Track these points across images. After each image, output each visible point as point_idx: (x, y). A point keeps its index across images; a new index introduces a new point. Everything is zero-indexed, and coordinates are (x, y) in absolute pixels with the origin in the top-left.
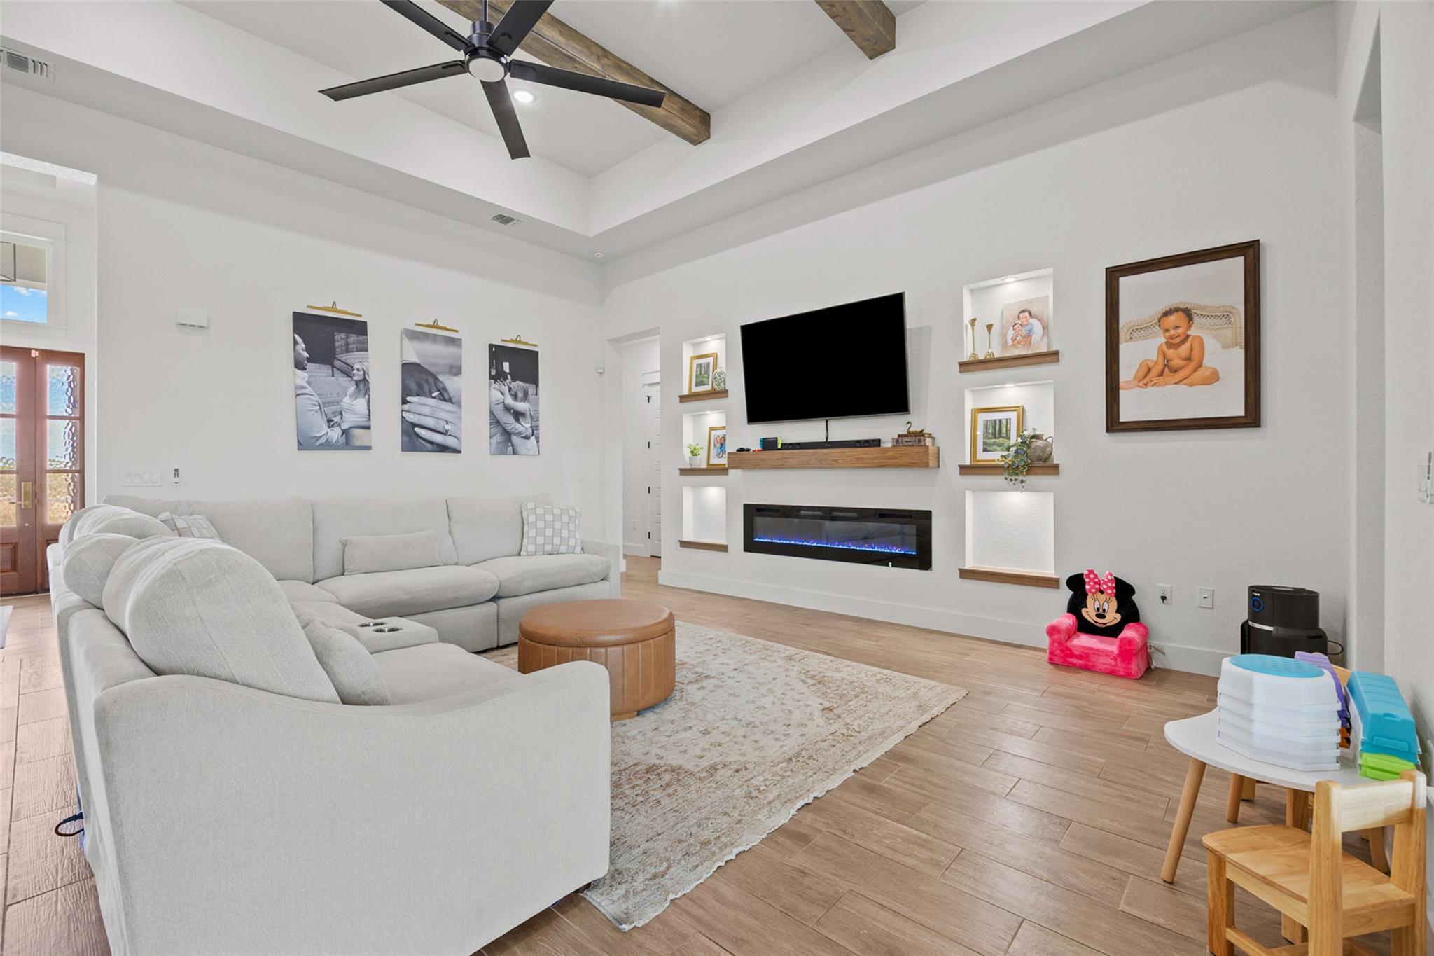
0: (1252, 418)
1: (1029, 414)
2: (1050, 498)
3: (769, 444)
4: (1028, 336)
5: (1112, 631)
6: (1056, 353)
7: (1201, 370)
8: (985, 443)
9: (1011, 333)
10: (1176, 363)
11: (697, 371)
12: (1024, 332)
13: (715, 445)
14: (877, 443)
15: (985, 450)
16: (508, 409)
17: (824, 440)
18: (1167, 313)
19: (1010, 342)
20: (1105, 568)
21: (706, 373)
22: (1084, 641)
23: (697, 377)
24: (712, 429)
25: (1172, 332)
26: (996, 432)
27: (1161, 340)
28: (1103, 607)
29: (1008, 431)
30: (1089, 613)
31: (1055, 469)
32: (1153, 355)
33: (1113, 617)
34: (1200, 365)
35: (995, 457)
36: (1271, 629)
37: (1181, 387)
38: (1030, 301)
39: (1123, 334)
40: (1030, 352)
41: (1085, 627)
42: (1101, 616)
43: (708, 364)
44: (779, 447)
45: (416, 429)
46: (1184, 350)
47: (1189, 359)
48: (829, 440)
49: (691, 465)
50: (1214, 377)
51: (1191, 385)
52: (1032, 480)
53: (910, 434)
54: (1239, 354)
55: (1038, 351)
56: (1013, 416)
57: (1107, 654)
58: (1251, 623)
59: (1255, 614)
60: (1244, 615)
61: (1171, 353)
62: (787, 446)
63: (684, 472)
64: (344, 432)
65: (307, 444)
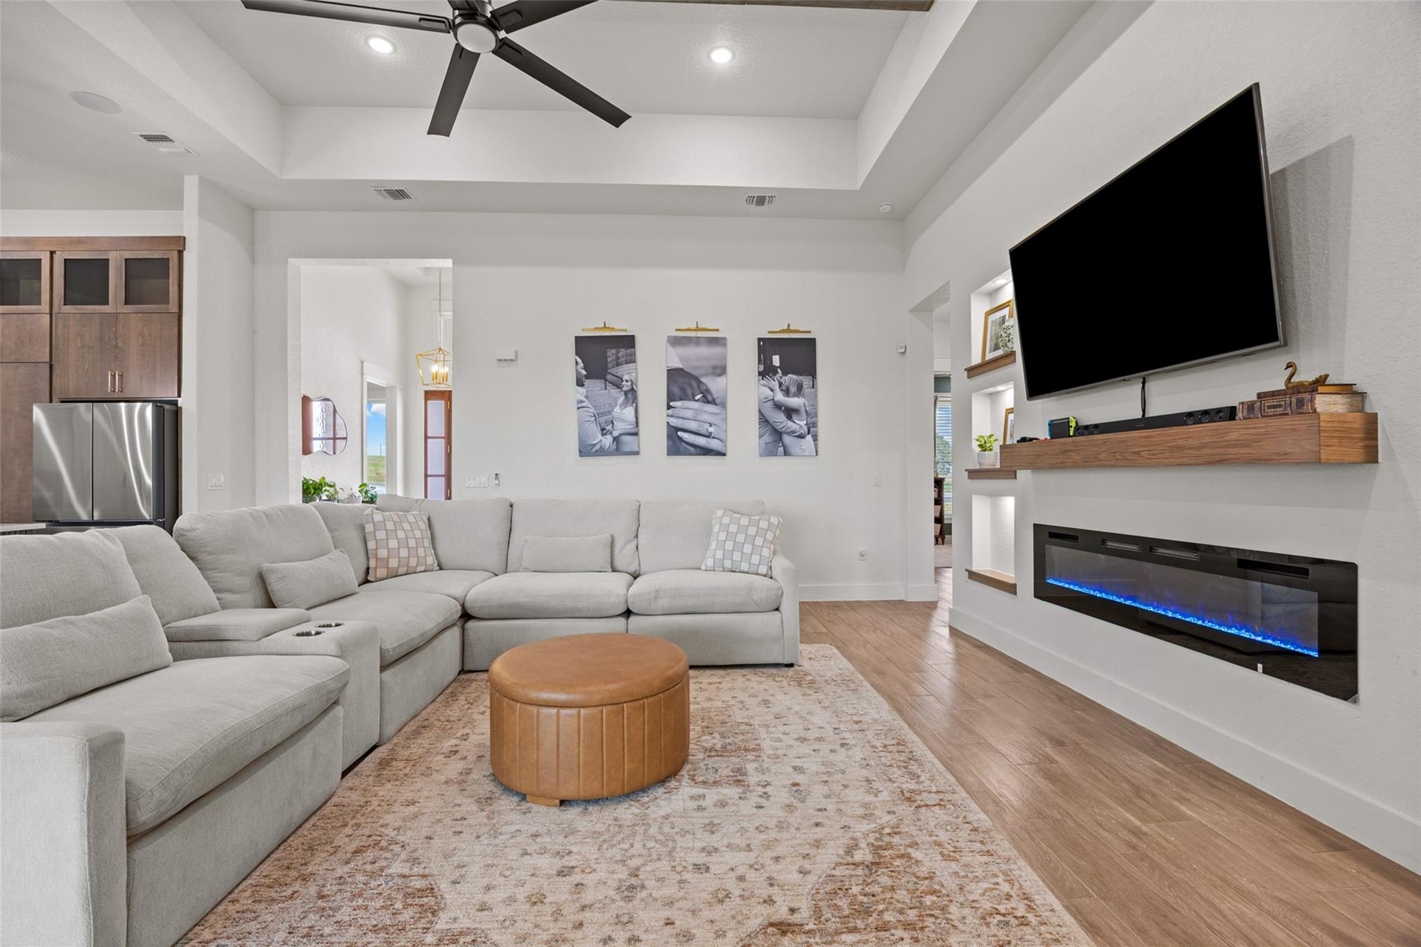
3: (1059, 429)
11: (992, 331)
13: (1011, 436)
16: (778, 406)
24: (1009, 411)
43: (1003, 318)
44: (1072, 432)
45: (679, 433)
48: (1147, 415)
49: (980, 464)
62: (1080, 431)
63: (972, 474)
64: (615, 439)
65: (586, 450)
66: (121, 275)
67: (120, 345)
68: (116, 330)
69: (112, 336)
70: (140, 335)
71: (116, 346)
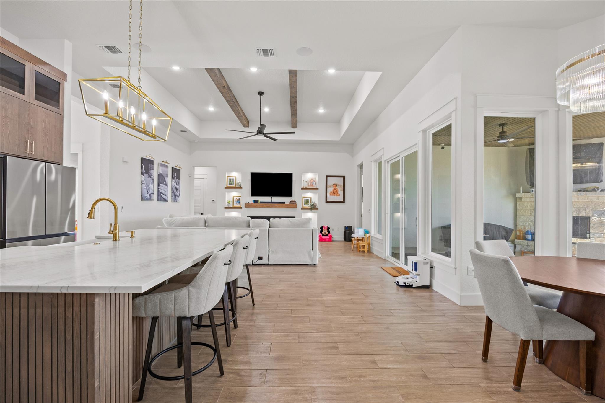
0: (344, 202)
1: (312, 198)
2: (317, 214)
3: (256, 202)
4: (313, 184)
5: (327, 235)
6: (318, 189)
7: (338, 194)
8: (305, 204)
9: (310, 183)
10: (335, 192)
11: (229, 180)
12: (312, 183)
13: (235, 201)
14: (284, 203)
15: (305, 205)
16: (175, 188)
17: (271, 201)
18: (334, 184)
19: (310, 185)
20: (326, 225)
21: (232, 181)
22: (324, 237)
23: (229, 182)
24: (234, 197)
25: (334, 187)
26: (307, 202)
27: (333, 188)
28: (325, 232)
29: (309, 202)
30: (323, 233)
31: (317, 209)
32: (332, 191)
33: (327, 233)
34: (338, 193)
35: (307, 206)
36: (348, 231)
37: (335, 196)
38: (313, 178)
39: (328, 187)
40: (313, 188)
41: (323, 235)
42: (325, 233)
43: (233, 179)
44: (259, 202)
45: (161, 194)
46: (336, 190)
47: (336, 192)
48: (272, 201)
49: (228, 206)
50: (339, 195)
51: (337, 196)
52: (314, 210)
53: (292, 201)
54: (342, 192)
55: (314, 188)
56: (310, 199)
57: (328, 238)
58: (346, 231)
59: (345, 230)
60: (344, 230)
61: (334, 191)
62: (261, 202)
63: (225, 208)
64: (150, 195)
65: (143, 199)
66: (33, 80)
67: (31, 124)
68: (29, 113)
69: (26, 116)
70: (43, 121)
71: (29, 124)
